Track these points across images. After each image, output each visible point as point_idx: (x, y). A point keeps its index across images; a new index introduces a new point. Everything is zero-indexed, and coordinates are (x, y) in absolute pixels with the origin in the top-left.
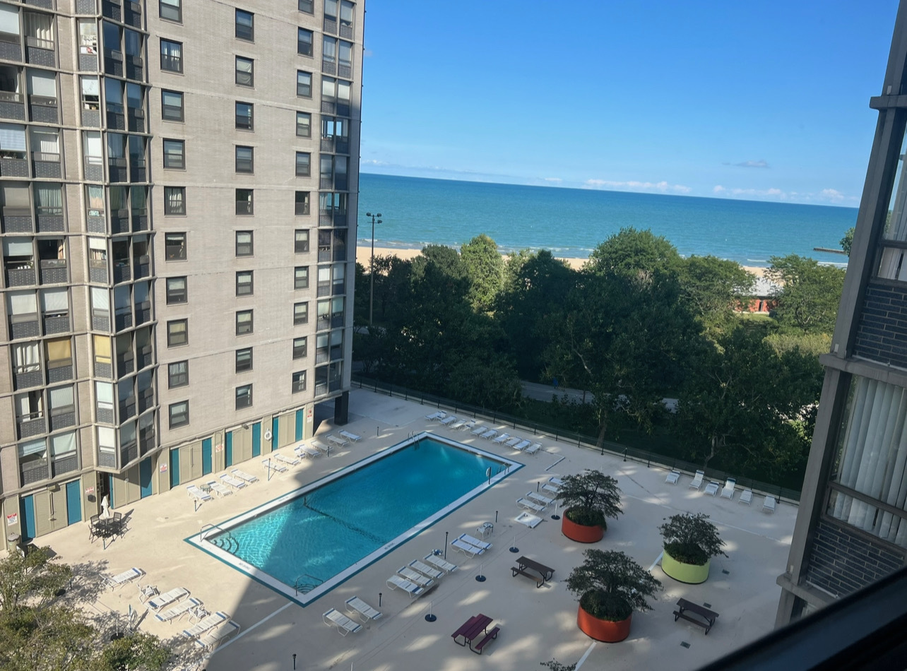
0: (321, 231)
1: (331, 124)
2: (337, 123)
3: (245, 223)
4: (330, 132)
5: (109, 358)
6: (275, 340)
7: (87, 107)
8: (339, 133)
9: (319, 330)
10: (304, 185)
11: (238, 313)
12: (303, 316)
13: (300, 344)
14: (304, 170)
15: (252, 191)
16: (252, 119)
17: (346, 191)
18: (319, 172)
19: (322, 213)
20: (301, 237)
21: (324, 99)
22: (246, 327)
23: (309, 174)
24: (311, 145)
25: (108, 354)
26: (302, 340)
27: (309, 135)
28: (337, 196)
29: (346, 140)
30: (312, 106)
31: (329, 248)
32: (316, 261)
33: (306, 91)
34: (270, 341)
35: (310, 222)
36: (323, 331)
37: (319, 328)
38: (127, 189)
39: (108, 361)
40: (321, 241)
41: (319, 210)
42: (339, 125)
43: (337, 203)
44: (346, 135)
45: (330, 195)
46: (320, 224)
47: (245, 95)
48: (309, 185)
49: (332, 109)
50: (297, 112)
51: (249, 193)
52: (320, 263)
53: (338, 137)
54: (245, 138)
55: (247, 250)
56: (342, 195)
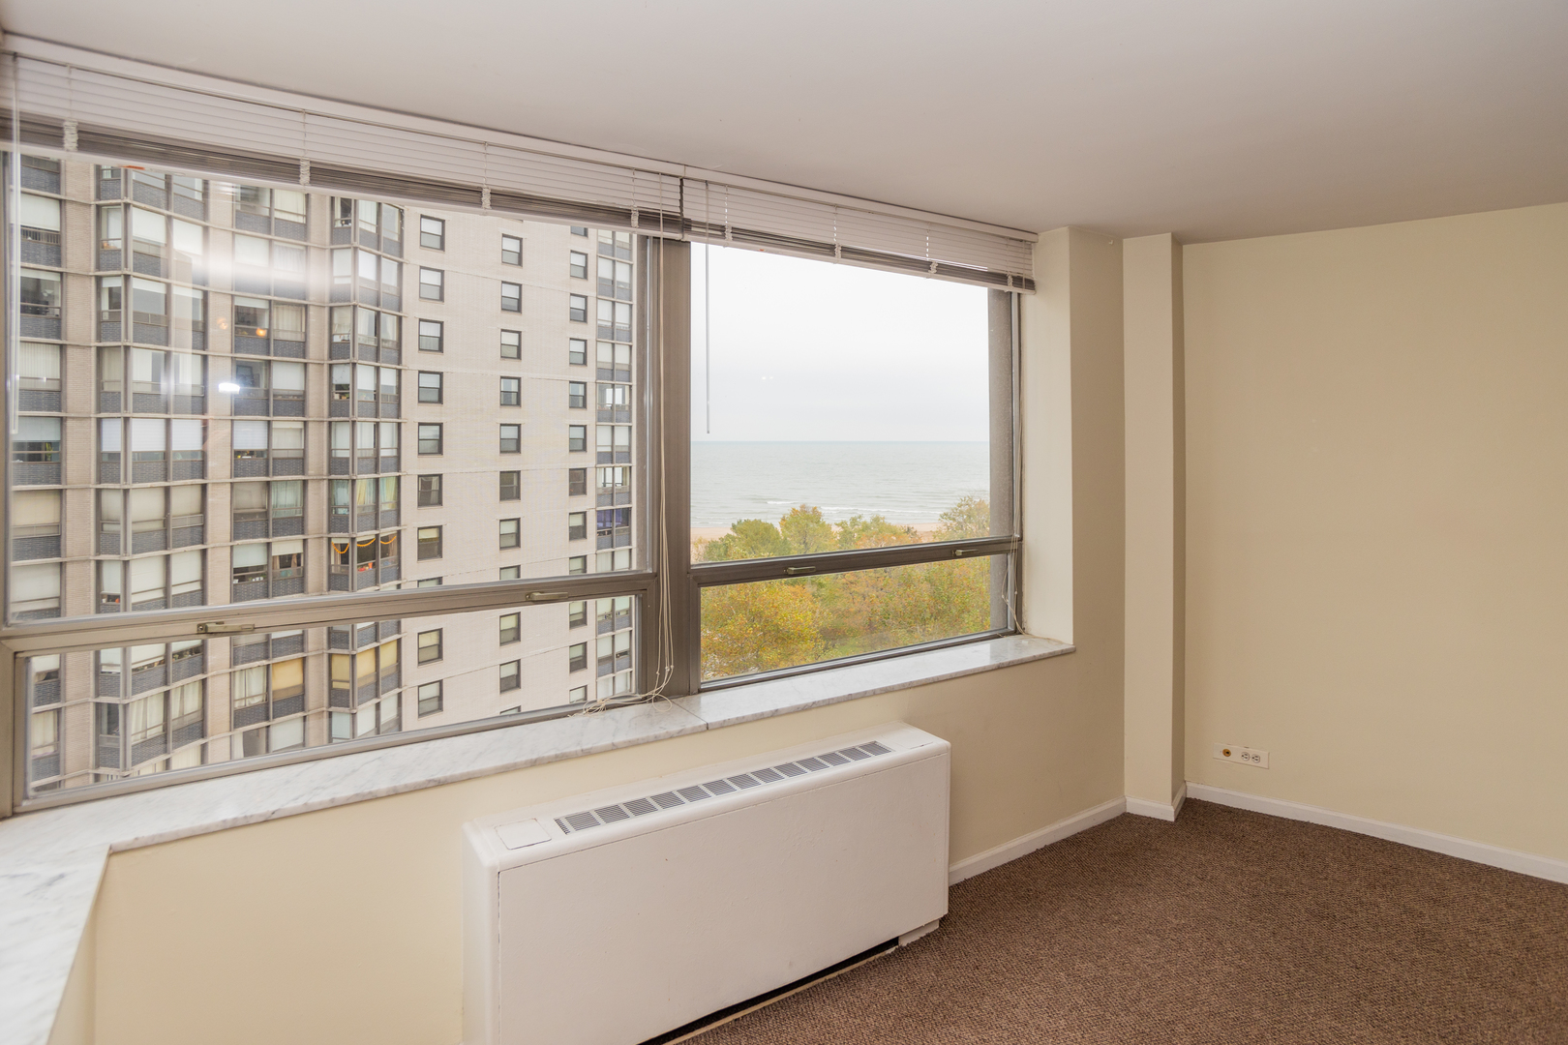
0: (599, 512)
1: (609, 391)
2: (616, 390)
3: (511, 509)
4: (609, 401)
5: (348, 682)
6: (547, 649)
7: (337, 397)
8: (619, 401)
9: (600, 633)
10: (579, 461)
11: (501, 617)
12: (580, 617)
13: (578, 652)
14: (580, 445)
15: (518, 472)
16: (518, 394)
17: (630, 465)
18: (596, 446)
19: (601, 492)
20: (577, 521)
21: (600, 366)
22: (512, 635)
23: (584, 449)
24: (588, 417)
25: (347, 677)
26: (581, 646)
27: (585, 406)
28: (618, 471)
29: (627, 408)
30: (588, 375)
31: (610, 532)
32: (595, 549)
33: (580, 359)
34: (541, 651)
35: (588, 503)
36: (606, 634)
37: (600, 630)
38: (377, 480)
39: (347, 686)
40: (601, 525)
41: (597, 489)
42: (619, 391)
43: (619, 479)
44: (627, 402)
45: (609, 471)
46: (599, 504)
47: (512, 368)
48: (586, 460)
49: (610, 375)
50: (571, 382)
51: (515, 476)
52: (599, 551)
53: (618, 406)
54: (511, 415)
55: (513, 542)
56: (624, 469)
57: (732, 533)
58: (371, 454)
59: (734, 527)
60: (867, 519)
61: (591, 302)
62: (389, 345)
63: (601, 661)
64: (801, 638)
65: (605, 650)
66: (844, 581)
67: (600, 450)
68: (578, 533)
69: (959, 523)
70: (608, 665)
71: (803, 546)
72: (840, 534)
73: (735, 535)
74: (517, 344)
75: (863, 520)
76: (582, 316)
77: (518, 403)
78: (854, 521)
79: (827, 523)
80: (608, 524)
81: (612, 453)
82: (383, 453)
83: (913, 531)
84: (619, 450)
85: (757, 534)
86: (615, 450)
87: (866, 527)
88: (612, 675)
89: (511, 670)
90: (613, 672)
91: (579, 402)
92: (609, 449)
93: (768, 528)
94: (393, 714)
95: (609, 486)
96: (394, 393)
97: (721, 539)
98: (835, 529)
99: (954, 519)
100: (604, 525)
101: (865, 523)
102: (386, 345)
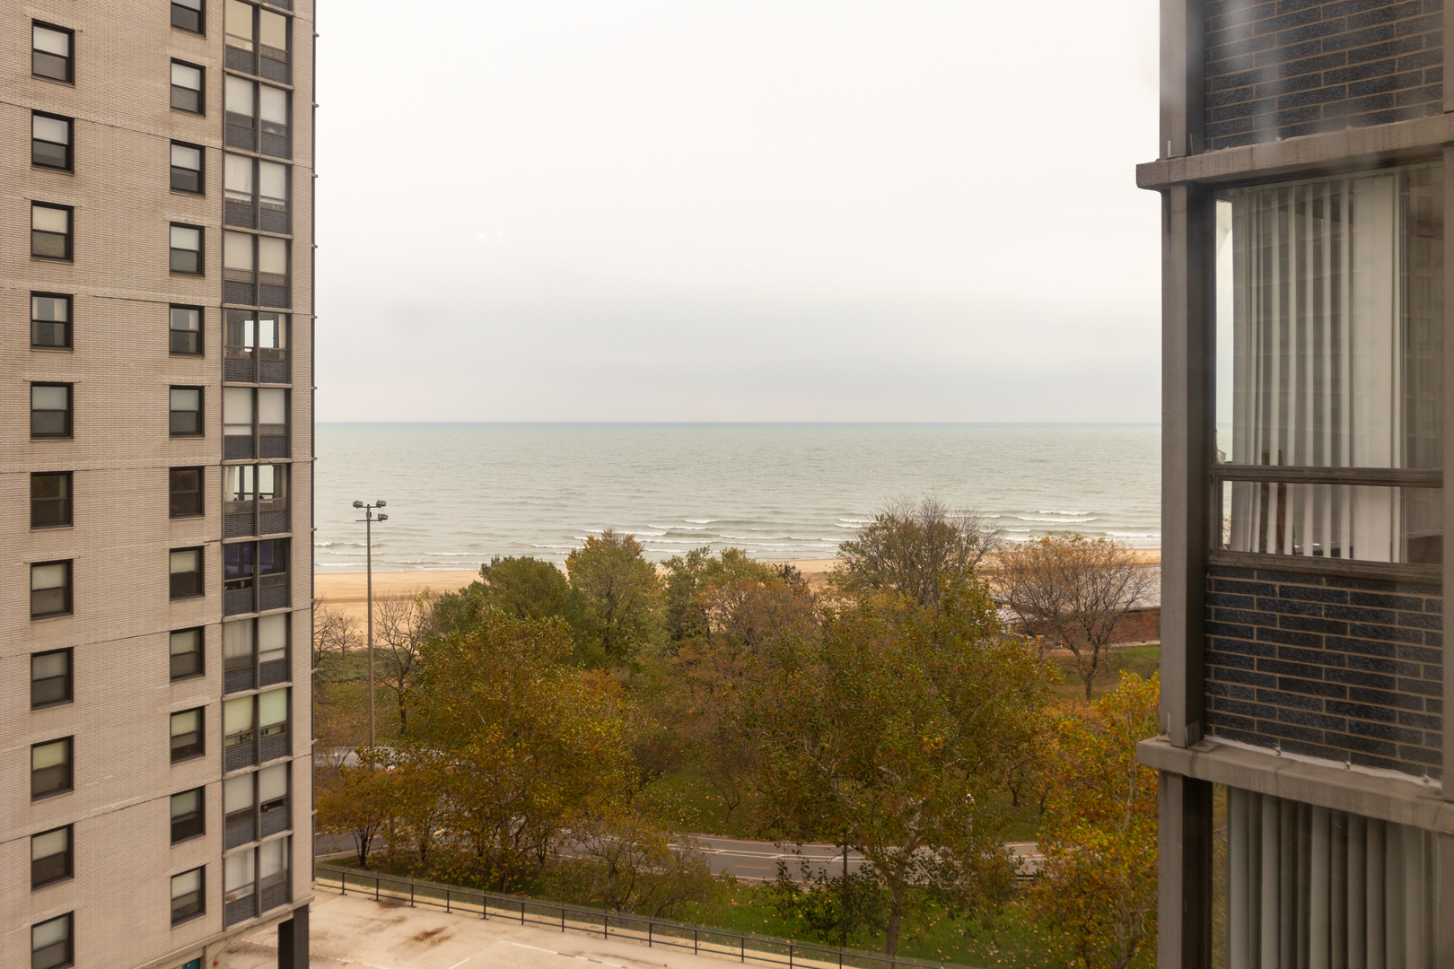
0: (227, 549)
1: (249, 326)
2: (262, 323)
3: (54, 544)
4: (249, 341)
6: (126, 802)
8: (267, 341)
9: (231, 768)
10: (188, 453)
11: (34, 746)
12: (192, 740)
13: (188, 805)
14: (189, 424)
15: (69, 475)
16: (68, 326)
17: (287, 460)
18: (223, 425)
19: (231, 510)
20: (186, 564)
21: (229, 276)
22: (56, 778)
23: (199, 430)
24: (206, 371)
26: (193, 795)
27: (200, 351)
28: (267, 473)
29: (282, 356)
30: (207, 293)
31: (250, 583)
32: (221, 615)
33: (191, 263)
34: (113, 805)
35: (207, 531)
36: (241, 771)
37: (229, 763)
40: (234, 569)
41: (224, 504)
42: (267, 327)
43: (267, 484)
44: (282, 345)
45: (249, 471)
46: (227, 532)
47: (54, 278)
48: (204, 452)
49: (249, 295)
50: (173, 306)
51: (62, 482)
52: (228, 619)
53: (265, 351)
54: (52, 366)
55: (58, 603)
56: (277, 467)
57: (481, 580)
59: (485, 571)
60: (716, 554)
61: (212, 158)
63: (231, 820)
64: (601, 762)
65: (239, 798)
66: (675, 660)
67: (229, 432)
68: (186, 586)
69: (871, 558)
70: (246, 826)
71: (605, 601)
72: (670, 579)
73: (488, 583)
74: (63, 230)
75: (709, 557)
76: (191, 183)
77: (68, 344)
78: (694, 557)
79: (647, 562)
80: (247, 569)
81: (252, 438)
83: (796, 571)
84: (267, 432)
85: (525, 582)
86: (260, 432)
87: (714, 567)
88: (252, 845)
89: (54, 845)
90: (255, 838)
91: (186, 344)
92: (247, 432)
93: (547, 570)
95: (249, 498)
97: (463, 591)
98: (661, 571)
99: (863, 553)
100: (241, 569)
101: (712, 560)
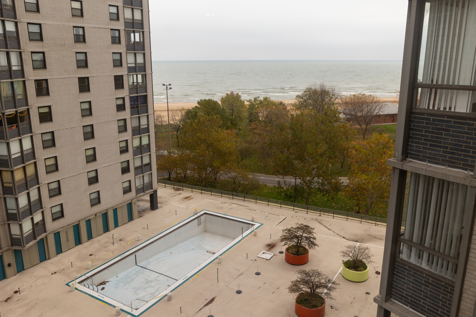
0: (131, 98)
1: (132, 35)
2: (136, 34)
3: (86, 97)
4: (132, 39)
5: (11, 183)
6: (110, 164)
8: (137, 39)
10: (119, 72)
11: (86, 150)
12: (125, 148)
13: (125, 165)
14: (118, 63)
15: (88, 78)
16: (84, 36)
17: (145, 73)
18: (127, 64)
19: (131, 87)
20: (120, 102)
21: (126, 20)
22: (92, 158)
23: (121, 65)
24: (121, 48)
25: (11, 181)
26: (126, 162)
27: (120, 42)
28: (140, 77)
29: (142, 44)
30: (120, 25)
31: (137, 107)
32: (130, 116)
33: (115, 17)
34: (107, 165)
35: (125, 93)
36: (138, 156)
37: (135, 154)
38: (12, 83)
39: (11, 185)
40: (133, 103)
41: (129, 86)
42: (137, 35)
43: (140, 80)
44: (142, 40)
45: (135, 76)
46: (130, 93)
47: (79, 22)
48: (122, 71)
49: (132, 26)
50: (111, 29)
51: (86, 80)
52: (132, 116)
53: (137, 42)
54: (80, 48)
55: (88, 113)
56: (142, 75)
57: (197, 105)
58: (7, 69)
59: (199, 103)
60: (262, 99)
62: (8, 8)
63: (136, 169)
64: (231, 153)
65: (138, 163)
66: (251, 128)
67: (129, 65)
68: (121, 108)
69: (305, 100)
70: (140, 170)
71: (231, 111)
72: (249, 105)
73: (199, 106)
74: (80, 8)
75: (259, 99)
77: (84, 41)
78: (255, 99)
79: (242, 100)
80: (136, 103)
81: (135, 67)
82: (14, 68)
83: (284, 103)
84: (139, 65)
85: (209, 106)
86: (137, 65)
87: (261, 102)
88: (142, 175)
89: (93, 174)
90: (143, 173)
91: (116, 40)
92: (134, 65)
93: (215, 103)
94: (37, 197)
95: (135, 84)
96: (15, 35)
97: (193, 108)
98: (246, 103)
99: (302, 98)
100: (134, 103)
101: (260, 100)
102: (6, 8)
